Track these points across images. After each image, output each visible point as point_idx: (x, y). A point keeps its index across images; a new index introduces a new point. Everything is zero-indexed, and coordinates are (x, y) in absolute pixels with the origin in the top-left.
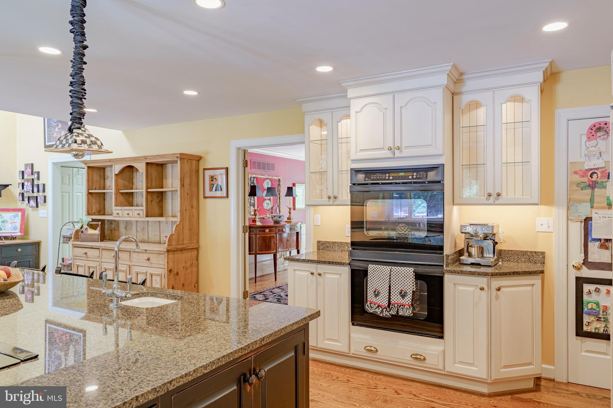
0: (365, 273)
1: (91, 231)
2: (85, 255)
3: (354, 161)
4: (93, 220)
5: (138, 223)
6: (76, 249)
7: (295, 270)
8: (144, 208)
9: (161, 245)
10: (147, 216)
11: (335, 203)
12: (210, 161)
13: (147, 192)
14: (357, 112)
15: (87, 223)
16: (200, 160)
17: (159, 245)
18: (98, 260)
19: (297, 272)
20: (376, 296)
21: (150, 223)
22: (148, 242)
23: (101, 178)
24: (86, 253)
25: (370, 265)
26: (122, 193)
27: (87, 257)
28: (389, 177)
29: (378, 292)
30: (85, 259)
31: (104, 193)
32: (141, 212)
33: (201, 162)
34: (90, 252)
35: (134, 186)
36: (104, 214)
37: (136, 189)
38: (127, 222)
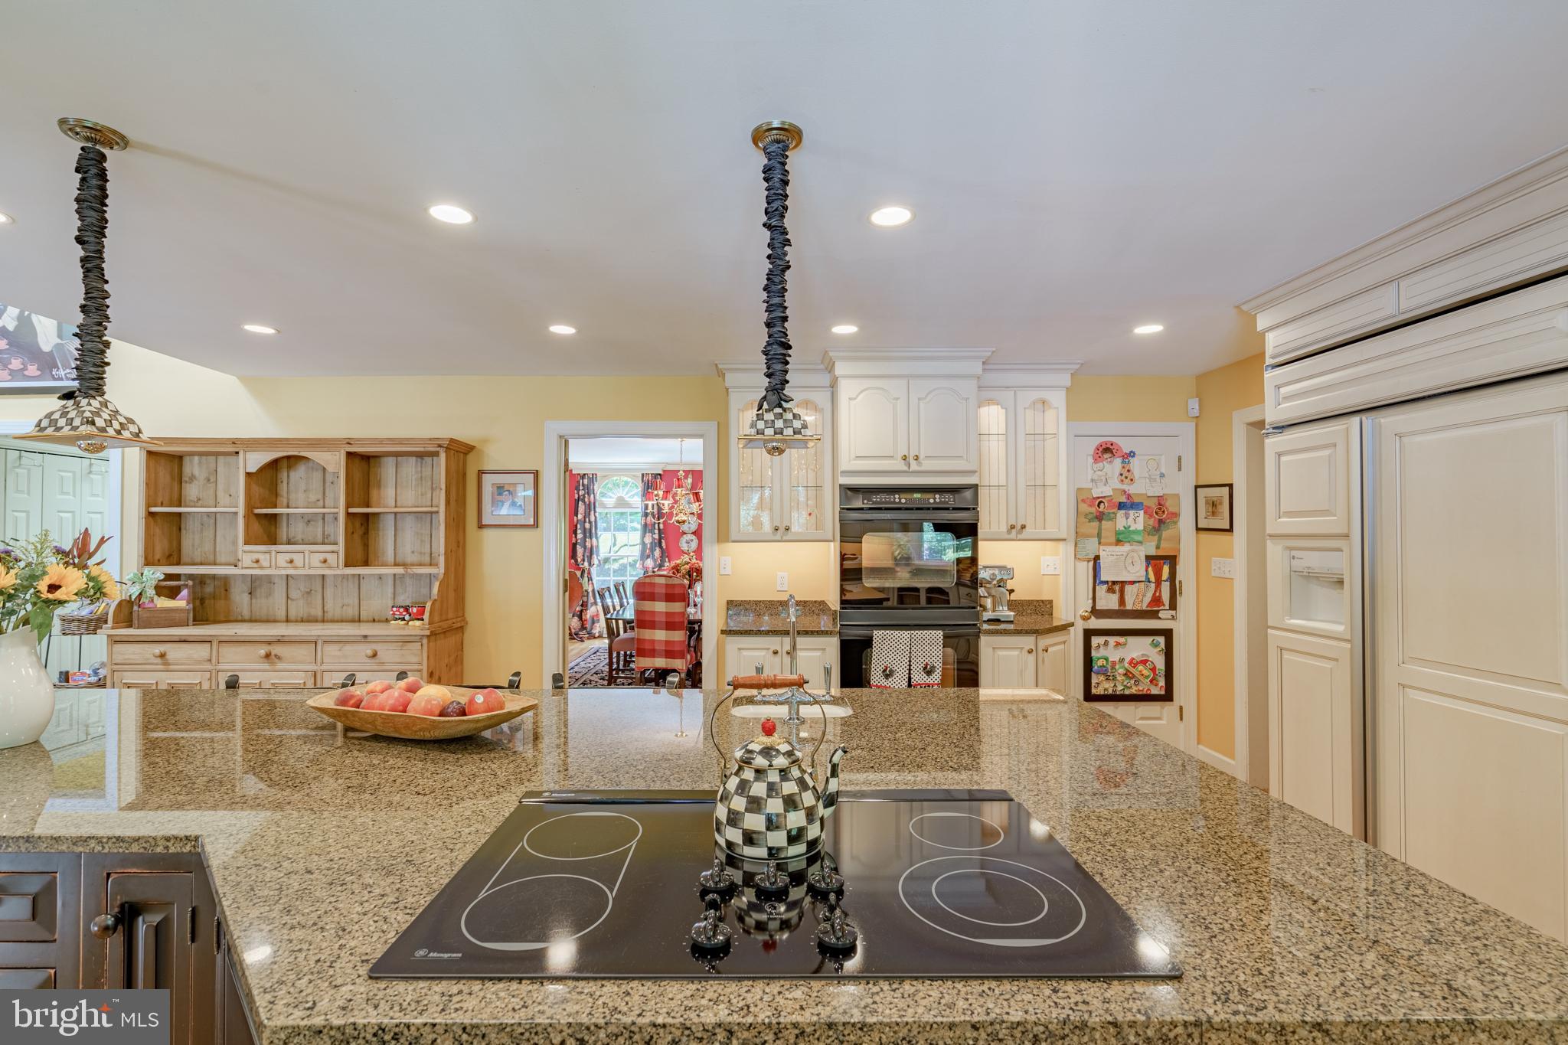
0: (868, 643)
1: (163, 603)
2: (159, 660)
3: (845, 473)
4: (169, 577)
5: (291, 582)
6: (118, 647)
7: (739, 649)
8: (341, 547)
9: (362, 624)
10: (347, 565)
11: (784, 538)
12: (495, 457)
13: (348, 514)
14: (850, 399)
15: (154, 583)
16: (469, 452)
17: (357, 624)
18: (208, 666)
19: (745, 653)
20: (887, 676)
21: (329, 582)
22: (323, 621)
23: (173, 478)
24: (162, 656)
25: (875, 632)
26: (258, 516)
27: (166, 664)
28: (900, 499)
29: (891, 671)
30: (161, 667)
31: (180, 514)
32: (332, 559)
33: (471, 457)
34: (175, 652)
35: (283, 500)
36: (178, 563)
37: (288, 507)
38: (254, 579)
